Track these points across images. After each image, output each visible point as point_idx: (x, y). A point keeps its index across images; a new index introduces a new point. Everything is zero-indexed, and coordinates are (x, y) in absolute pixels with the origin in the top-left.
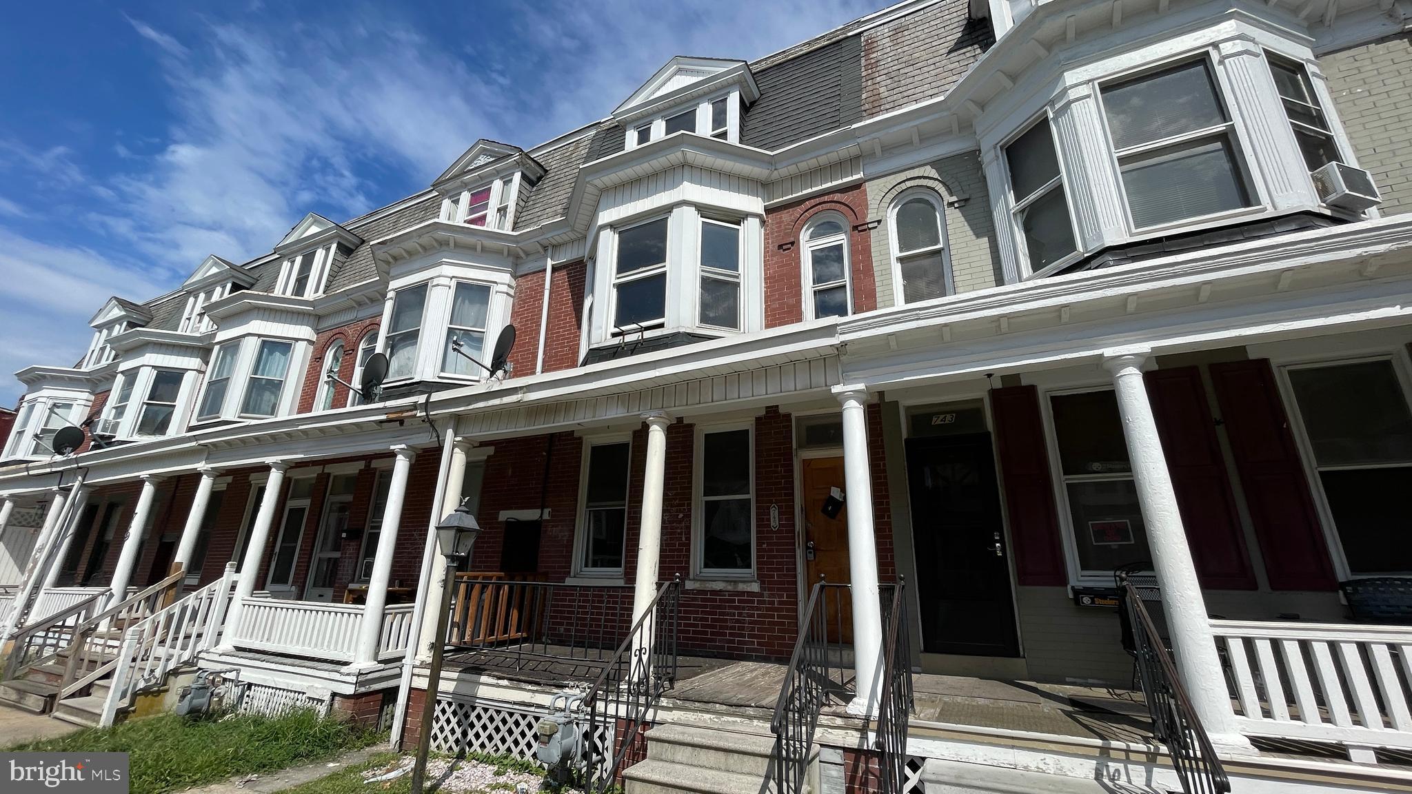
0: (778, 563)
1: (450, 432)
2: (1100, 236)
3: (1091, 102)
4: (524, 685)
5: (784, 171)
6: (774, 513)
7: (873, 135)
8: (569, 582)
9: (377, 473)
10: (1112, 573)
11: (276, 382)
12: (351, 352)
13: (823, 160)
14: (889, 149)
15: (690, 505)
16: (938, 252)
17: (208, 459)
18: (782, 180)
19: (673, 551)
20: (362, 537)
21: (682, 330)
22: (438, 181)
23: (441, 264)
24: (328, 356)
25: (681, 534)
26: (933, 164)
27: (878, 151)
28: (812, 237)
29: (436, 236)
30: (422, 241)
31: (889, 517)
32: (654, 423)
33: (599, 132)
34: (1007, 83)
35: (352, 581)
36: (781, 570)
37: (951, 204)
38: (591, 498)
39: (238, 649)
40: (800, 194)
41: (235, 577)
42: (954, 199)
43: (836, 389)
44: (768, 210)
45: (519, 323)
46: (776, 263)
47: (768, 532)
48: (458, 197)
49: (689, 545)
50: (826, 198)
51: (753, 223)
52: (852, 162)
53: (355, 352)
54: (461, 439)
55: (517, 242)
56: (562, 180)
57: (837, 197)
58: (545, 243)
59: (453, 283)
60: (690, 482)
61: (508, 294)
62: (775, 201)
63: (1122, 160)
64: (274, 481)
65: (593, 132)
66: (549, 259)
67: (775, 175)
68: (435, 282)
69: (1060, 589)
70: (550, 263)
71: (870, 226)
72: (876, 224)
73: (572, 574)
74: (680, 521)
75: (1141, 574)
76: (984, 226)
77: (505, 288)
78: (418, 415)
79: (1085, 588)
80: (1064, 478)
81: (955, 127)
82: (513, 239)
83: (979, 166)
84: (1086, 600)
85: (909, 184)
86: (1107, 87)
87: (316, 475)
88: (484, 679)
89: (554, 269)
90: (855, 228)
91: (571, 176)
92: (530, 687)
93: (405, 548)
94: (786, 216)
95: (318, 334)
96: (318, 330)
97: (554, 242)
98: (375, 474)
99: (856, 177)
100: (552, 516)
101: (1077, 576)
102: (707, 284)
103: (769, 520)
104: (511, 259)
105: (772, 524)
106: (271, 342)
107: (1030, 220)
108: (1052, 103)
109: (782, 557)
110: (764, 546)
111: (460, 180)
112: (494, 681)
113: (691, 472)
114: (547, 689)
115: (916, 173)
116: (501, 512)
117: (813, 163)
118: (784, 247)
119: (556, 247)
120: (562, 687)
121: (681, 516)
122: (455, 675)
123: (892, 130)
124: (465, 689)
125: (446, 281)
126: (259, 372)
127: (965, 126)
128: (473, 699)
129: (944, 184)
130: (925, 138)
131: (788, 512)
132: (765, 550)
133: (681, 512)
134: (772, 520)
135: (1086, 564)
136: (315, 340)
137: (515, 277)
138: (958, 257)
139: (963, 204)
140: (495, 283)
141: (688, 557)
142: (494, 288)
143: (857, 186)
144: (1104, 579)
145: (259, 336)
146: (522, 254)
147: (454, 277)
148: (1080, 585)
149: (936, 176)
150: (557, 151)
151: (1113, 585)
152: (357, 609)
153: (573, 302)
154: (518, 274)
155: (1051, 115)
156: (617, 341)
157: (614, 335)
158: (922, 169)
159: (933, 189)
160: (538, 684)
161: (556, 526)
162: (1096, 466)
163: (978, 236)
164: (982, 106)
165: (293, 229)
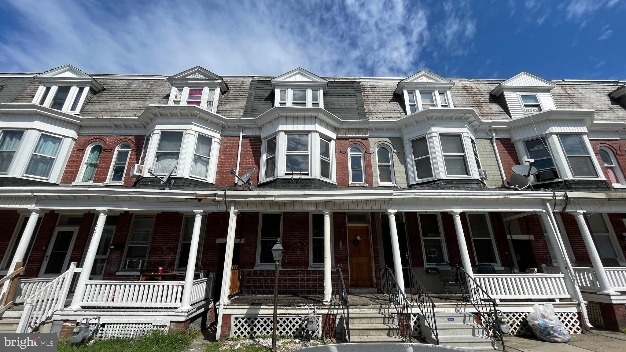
0: (343, 261)
1: (232, 208)
2: (440, 176)
3: (437, 137)
4: (283, 307)
5: (344, 127)
6: (341, 244)
7: (375, 125)
8: (255, 269)
9: (133, 216)
10: (435, 264)
11: (48, 158)
12: (110, 151)
13: (357, 127)
14: (378, 130)
15: (308, 240)
16: (389, 166)
17: (37, 204)
18: (342, 129)
19: (303, 257)
20: (124, 248)
21: (317, 178)
22: (172, 78)
23: (192, 124)
24: (88, 149)
25: (306, 250)
26: (389, 138)
27: (374, 129)
28: (351, 151)
29: (191, 112)
30: (182, 112)
31: (378, 247)
32: (327, 214)
33: (253, 80)
34: (415, 123)
35: (118, 271)
36: (344, 263)
37: (394, 152)
38: (263, 235)
39: (83, 307)
40: (348, 136)
41: (77, 270)
42: (395, 151)
43: (389, 211)
44: (338, 138)
45: (224, 156)
46: (340, 157)
47: (339, 250)
48: (182, 88)
49: (308, 254)
50: (357, 140)
51: (333, 142)
52: (366, 131)
53: (112, 151)
54: (237, 211)
55: (226, 122)
56: (237, 96)
57: (360, 140)
58: (240, 125)
59: (197, 134)
60: (308, 232)
61: (219, 143)
62: (340, 136)
63: (445, 156)
64: (102, 220)
65: (250, 79)
66: (241, 133)
67: (341, 127)
68: (188, 132)
69: (422, 268)
70: (241, 135)
71: (371, 153)
72: (373, 153)
73: (256, 265)
74: (305, 246)
75: (442, 264)
76: (403, 161)
77: (218, 140)
78: (217, 199)
79: (429, 268)
80: (423, 237)
81: (396, 129)
82: (225, 120)
83: (402, 143)
84: (430, 271)
85: (382, 142)
86: (441, 135)
87: (83, 214)
88: (262, 307)
89: (243, 137)
90: (366, 152)
91: (244, 97)
92: (286, 308)
93: (158, 254)
94: (342, 141)
95: (78, 135)
96: (79, 133)
97: (244, 126)
98: (132, 216)
99: (367, 136)
100: (246, 242)
101: (427, 265)
102: (322, 161)
103: (339, 246)
104: (221, 128)
105: (340, 248)
106: (46, 135)
107: (418, 164)
108: (428, 134)
109: (344, 259)
110: (338, 255)
111: (186, 81)
112: (268, 307)
113: (309, 228)
114: (294, 307)
115: (384, 139)
116: (217, 239)
117: (354, 127)
118: (343, 153)
119: (244, 128)
120: (300, 306)
121: (305, 244)
122: (248, 307)
123: (381, 125)
124: (253, 312)
125: (194, 133)
126: (37, 151)
127: (399, 130)
128: (256, 315)
129: (392, 145)
130: (388, 130)
131: (345, 244)
132: (337, 257)
133: (305, 242)
134: (340, 246)
135: (428, 261)
136: (76, 138)
137: (221, 136)
138: (396, 169)
139: (398, 153)
140: (214, 137)
141: (308, 259)
142: (213, 140)
143: (366, 138)
144: (433, 265)
145: (40, 131)
146: (227, 127)
147: (197, 131)
148: (427, 267)
149: (390, 142)
150: (231, 81)
151: (436, 267)
152: (180, 283)
153: (253, 153)
154: (223, 135)
155: (427, 138)
156: (289, 177)
157: (286, 174)
158: (387, 139)
159: (389, 146)
160: (290, 306)
161: (248, 246)
162: (429, 235)
163: (402, 164)
164: (406, 126)
165: (52, 70)
